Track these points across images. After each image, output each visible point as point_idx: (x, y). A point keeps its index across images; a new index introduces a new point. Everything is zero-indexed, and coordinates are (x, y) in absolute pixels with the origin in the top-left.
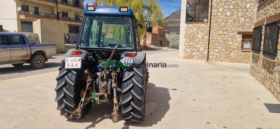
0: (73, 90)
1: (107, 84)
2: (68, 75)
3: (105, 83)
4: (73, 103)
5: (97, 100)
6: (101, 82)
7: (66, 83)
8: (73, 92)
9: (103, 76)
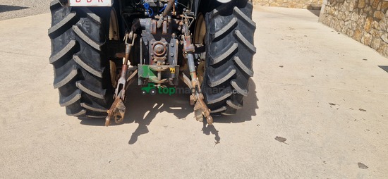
0: (98, 60)
1: (167, 45)
2: (79, 23)
3: (163, 41)
4: (100, 89)
5: (156, 81)
6: (153, 42)
7: (77, 43)
8: (98, 66)
9: (161, 28)
